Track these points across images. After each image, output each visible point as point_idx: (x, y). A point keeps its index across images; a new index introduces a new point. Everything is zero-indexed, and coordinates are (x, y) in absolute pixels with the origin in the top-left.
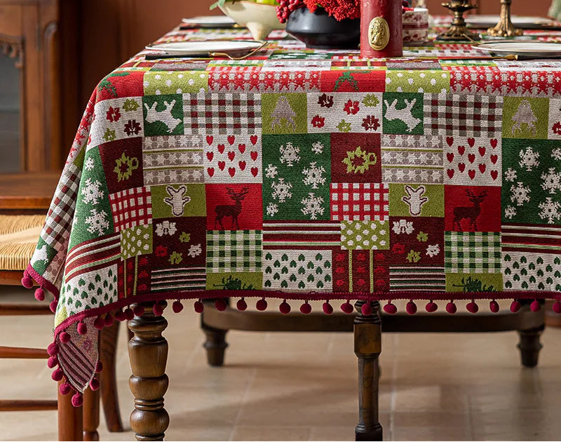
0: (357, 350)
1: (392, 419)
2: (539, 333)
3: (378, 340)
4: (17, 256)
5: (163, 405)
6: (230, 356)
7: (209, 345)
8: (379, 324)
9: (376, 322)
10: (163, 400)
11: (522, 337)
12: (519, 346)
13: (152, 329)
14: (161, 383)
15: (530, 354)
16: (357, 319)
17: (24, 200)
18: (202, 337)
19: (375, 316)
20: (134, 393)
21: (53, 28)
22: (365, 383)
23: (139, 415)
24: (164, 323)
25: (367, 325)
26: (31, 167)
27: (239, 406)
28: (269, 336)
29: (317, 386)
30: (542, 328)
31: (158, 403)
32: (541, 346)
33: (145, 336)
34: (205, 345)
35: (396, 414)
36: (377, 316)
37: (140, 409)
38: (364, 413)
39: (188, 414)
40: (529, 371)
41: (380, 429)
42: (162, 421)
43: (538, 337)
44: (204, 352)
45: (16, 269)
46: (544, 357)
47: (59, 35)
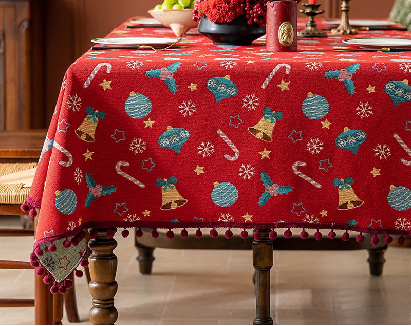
0: (255, 264)
1: (276, 314)
2: (384, 250)
3: (270, 257)
4: (6, 194)
5: (113, 303)
6: (156, 267)
7: (141, 258)
8: (271, 244)
9: (269, 243)
10: (113, 300)
11: (371, 254)
12: (369, 261)
13: (106, 248)
14: (112, 288)
15: (376, 266)
16: (256, 241)
17: (8, 151)
18: (136, 253)
19: (268, 239)
20: (92, 295)
21: (25, 24)
22: (261, 288)
23: (96, 311)
24: (114, 244)
25: (262, 245)
26: (9, 127)
27: (164, 304)
28: (184, 253)
29: (220, 290)
30: (385, 247)
31: (110, 302)
32: (385, 261)
33: (101, 253)
34: (137, 259)
35: (280, 310)
36: (269, 239)
37: (97, 307)
38: (260, 310)
39: (127, 309)
40: (376, 279)
41: (271, 322)
42: (112, 316)
43: (383, 254)
44: (137, 264)
45: (5, 203)
46: (387, 269)
47: (30, 30)
